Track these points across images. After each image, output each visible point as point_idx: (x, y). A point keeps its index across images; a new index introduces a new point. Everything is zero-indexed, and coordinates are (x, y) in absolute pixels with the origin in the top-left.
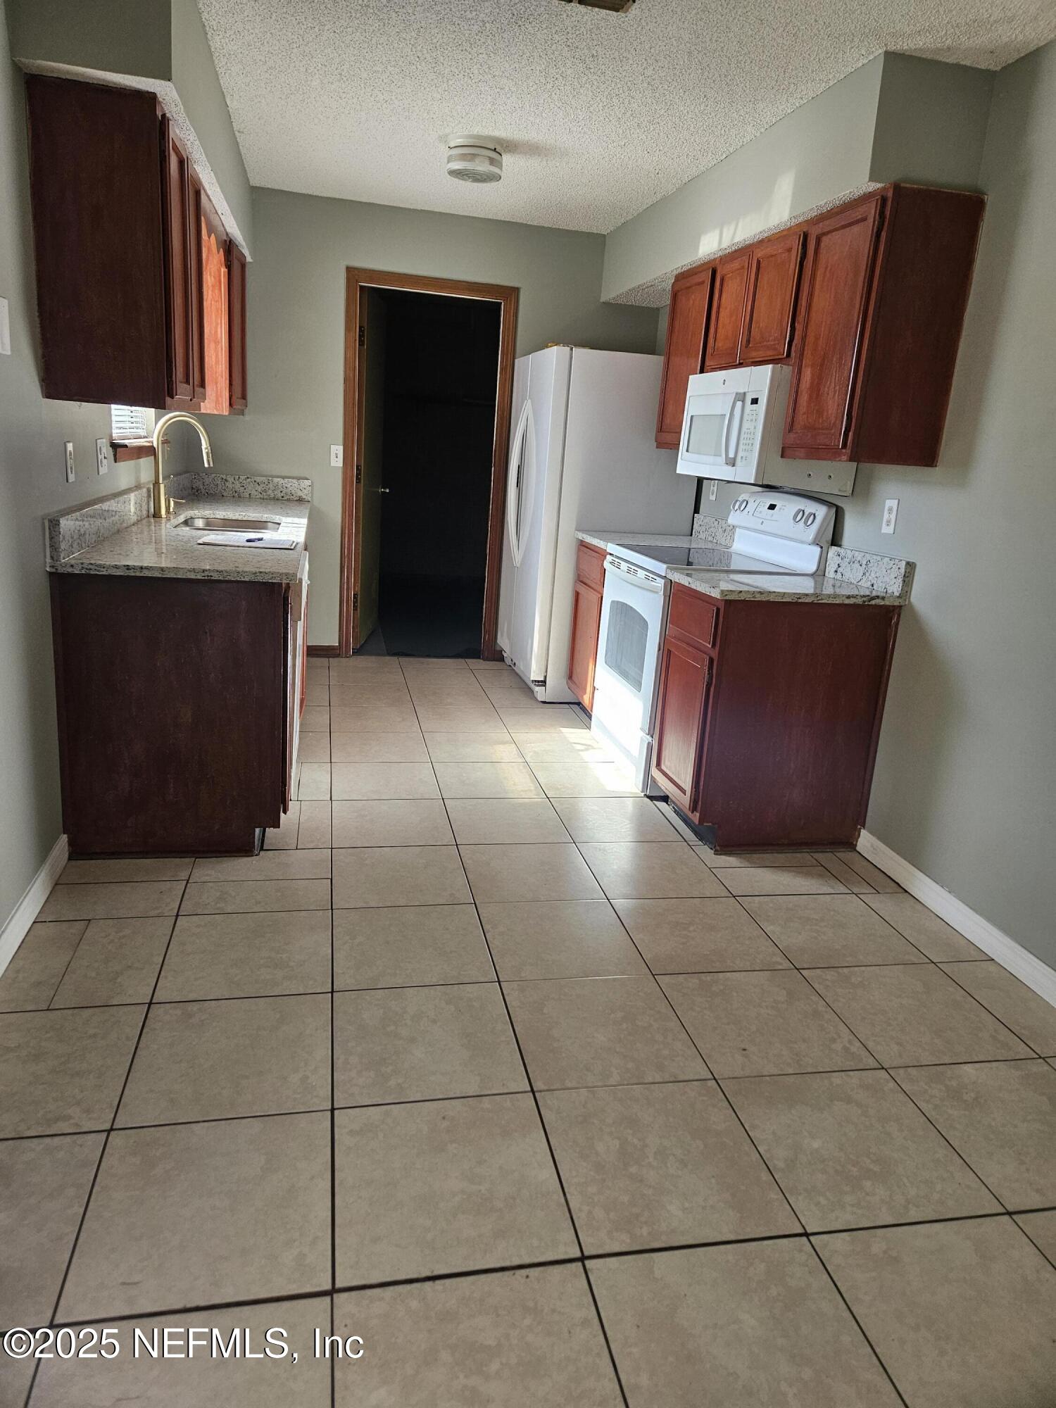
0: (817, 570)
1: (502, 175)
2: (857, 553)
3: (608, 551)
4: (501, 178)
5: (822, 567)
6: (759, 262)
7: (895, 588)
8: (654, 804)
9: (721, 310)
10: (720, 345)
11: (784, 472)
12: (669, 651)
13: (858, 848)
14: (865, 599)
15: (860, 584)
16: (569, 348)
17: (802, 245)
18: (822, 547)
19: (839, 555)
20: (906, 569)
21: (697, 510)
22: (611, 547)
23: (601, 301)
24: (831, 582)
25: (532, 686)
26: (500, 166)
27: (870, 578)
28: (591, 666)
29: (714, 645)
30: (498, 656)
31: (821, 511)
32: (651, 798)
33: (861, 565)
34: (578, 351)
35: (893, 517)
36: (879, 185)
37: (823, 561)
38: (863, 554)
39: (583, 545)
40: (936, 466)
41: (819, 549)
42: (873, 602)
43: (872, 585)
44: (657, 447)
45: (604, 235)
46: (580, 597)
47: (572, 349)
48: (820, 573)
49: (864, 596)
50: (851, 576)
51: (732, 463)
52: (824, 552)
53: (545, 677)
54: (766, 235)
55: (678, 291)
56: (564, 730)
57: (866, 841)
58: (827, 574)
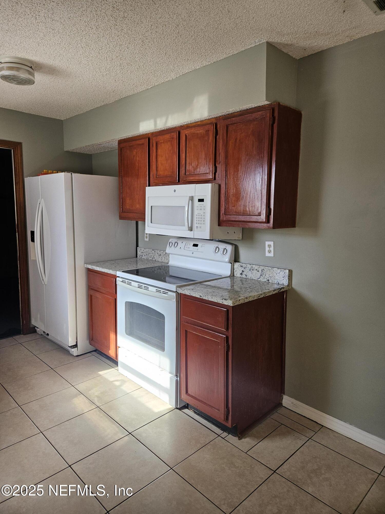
0: (231, 274)
1: (35, 80)
2: (254, 266)
3: (117, 275)
4: (34, 83)
5: (232, 272)
6: (186, 136)
7: (285, 282)
8: (183, 412)
9: (158, 157)
10: (161, 173)
11: (222, 233)
12: (186, 331)
13: (284, 405)
14: (279, 290)
15: (259, 280)
16: (70, 174)
17: (215, 129)
18: (231, 263)
19: (242, 267)
20: (289, 273)
21: (137, 246)
22: (119, 274)
23: (65, 150)
24: (239, 279)
25: (69, 349)
26: (34, 76)
27: (266, 277)
28: (112, 336)
29: (227, 329)
30: (33, 330)
31: (229, 248)
32: (180, 409)
33: (258, 271)
34: (76, 176)
35: (272, 249)
36: (269, 103)
37: (233, 269)
38: (259, 266)
39: (89, 270)
40: (296, 227)
41: (231, 264)
42: (281, 291)
43: (268, 280)
44: (120, 219)
45: (62, 120)
46: (93, 297)
47: (71, 174)
48: (232, 275)
49: (278, 289)
50: (252, 276)
51: (191, 229)
52: (233, 265)
53: (77, 342)
54: (186, 123)
55: (123, 148)
56: (100, 373)
57: (287, 401)
58: (235, 275)
